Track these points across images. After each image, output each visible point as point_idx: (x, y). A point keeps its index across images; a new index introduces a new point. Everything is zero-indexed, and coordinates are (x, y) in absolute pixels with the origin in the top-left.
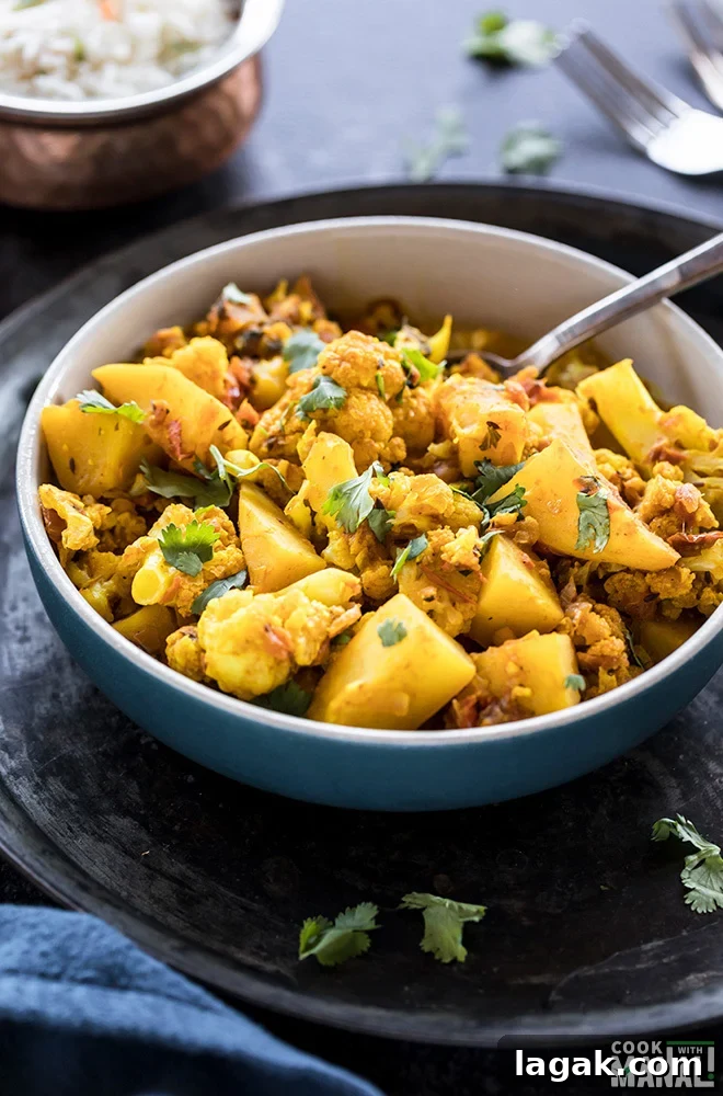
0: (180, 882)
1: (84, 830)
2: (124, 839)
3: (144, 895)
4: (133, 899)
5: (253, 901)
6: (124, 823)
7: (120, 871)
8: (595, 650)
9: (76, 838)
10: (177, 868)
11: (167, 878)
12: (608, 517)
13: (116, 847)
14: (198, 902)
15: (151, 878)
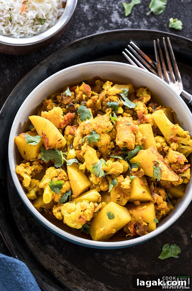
0: (65, 266)
1: (41, 250)
2: (51, 253)
3: (56, 271)
4: (54, 272)
5: (83, 272)
6: (51, 247)
7: (51, 263)
8: (160, 207)
9: (40, 253)
10: (64, 262)
11: (62, 265)
12: (161, 172)
13: (50, 256)
14: (70, 272)
15: (58, 265)
